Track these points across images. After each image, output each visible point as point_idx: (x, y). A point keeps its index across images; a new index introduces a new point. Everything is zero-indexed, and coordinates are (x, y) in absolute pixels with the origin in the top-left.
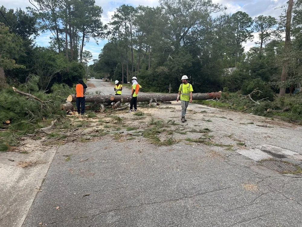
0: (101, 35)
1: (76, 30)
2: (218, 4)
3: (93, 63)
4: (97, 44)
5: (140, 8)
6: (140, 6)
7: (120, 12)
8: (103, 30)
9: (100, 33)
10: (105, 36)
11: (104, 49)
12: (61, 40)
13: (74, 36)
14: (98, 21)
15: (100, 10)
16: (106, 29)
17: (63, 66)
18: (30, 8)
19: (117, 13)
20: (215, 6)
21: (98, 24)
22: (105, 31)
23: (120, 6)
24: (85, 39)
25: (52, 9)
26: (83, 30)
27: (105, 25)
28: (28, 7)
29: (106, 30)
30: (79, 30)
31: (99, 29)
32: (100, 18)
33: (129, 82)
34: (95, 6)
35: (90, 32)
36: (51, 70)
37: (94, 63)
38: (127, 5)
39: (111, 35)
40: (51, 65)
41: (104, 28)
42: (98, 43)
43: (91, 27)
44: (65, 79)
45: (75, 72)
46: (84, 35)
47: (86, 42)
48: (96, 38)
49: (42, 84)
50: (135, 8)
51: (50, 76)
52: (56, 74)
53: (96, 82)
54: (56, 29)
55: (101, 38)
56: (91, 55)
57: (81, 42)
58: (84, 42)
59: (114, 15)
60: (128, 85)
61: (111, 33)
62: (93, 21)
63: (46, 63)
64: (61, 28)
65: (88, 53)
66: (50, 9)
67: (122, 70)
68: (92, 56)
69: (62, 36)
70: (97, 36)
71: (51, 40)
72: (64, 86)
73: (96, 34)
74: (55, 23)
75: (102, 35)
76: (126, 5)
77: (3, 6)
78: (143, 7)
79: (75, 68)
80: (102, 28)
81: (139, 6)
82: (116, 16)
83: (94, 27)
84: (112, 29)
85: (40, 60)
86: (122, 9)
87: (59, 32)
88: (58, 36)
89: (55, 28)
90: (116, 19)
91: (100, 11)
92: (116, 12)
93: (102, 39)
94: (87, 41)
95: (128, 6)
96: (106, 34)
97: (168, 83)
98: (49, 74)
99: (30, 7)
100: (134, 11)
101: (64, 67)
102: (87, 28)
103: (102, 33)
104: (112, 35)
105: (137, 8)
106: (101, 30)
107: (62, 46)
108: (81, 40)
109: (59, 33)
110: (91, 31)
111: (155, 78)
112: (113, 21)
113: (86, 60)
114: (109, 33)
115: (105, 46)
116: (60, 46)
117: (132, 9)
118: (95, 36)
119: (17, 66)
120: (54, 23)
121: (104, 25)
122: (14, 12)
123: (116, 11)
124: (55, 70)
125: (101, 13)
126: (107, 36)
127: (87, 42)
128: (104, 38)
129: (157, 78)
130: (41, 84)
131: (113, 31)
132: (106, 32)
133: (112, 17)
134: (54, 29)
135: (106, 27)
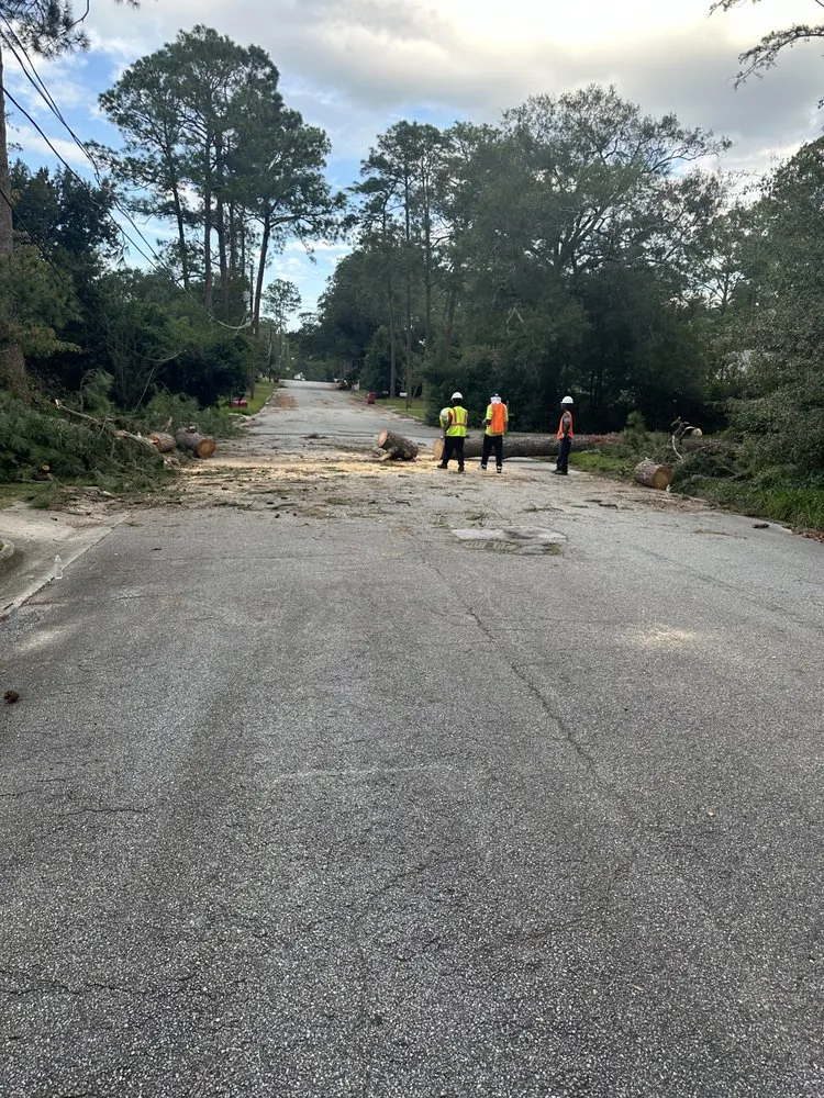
0: (323, 227)
1: (242, 214)
2: (697, 129)
3: (300, 326)
4: (312, 259)
5: (461, 131)
6: (460, 125)
7: (388, 147)
8: (330, 212)
9: (319, 223)
10: (337, 233)
11: (337, 275)
12: (193, 248)
13: (233, 234)
14: (314, 179)
15: (320, 142)
16: (341, 207)
17: (188, 340)
18: (96, 145)
19: (380, 151)
20: (686, 137)
21: (313, 192)
22: (339, 216)
23: (390, 128)
24: (271, 243)
25: (163, 147)
26: (266, 213)
27: (340, 193)
28: (88, 142)
29: (342, 211)
30: (250, 212)
31: (320, 209)
32: (323, 171)
33: (405, 394)
34: (306, 128)
35: (287, 219)
36: (153, 352)
37: (304, 324)
38: (415, 123)
39: (356, 229)
40: (153, 339)
41: (335, 204)
42: (313, 255)
43: (290, 203)
44: (194, 379)
45: (223, 358)
46: (268, 228)
47: (273, 254)
48: (308, 239)
49: (127, 393)
50: (441, 131)
51: (148, 369)
52: (165, 365)
53: (305, 391)
54: (177, 212)
55: (324, 240)
56: (295, 297)
57: (257, 252)
58: (267, 253)
59: (367, 159)
60: (404, 403)
61: (357, 223)
62: (296, 181)
63: (139, 331)
64: (190, 209)
65: (286, 287)
66: (158, 147)
67: (390, 351)
68: (298, 300)
69: (195, 235)
70: (311, 232)
71: (161, 248)
72: (182, 400)
73: (309, 227)
74: (175, 191)
75: (329, 230)
76: (411, 124)
77: (18, 160)
78: (470, 130)
79: (224, 347)
80: (327, 205)
81: (456, 126)
82: (376, 162)
83: (301, 202)
84: (362, 207)
85: (122, 321)
86: (397, 138)
87: (185, 223)
88: (182, 235)
89: (174, 209)
90: (376, 174)
91: (321, 146)
92: (376, 148)
93: (327, 241)
94: (279, 250)
95: (418, 125)
96: (342, 224)
97: (516, 397)
98: (145, 366)
99: (96, 141)
100: (439, 142)
101: (191, 345)
102: (276, 204)
103: (329, 223)
104: (363, 227)
105: (448, 132)
106: (324, 213)
107: (195, 268)
108: (258, 245)
109: (184, 226)
110: (290, 215)
111: (476, 382)
112: (366, 178)
113: (278, 313)
114: (350, 221)
115: (340, 266)
116: (189, 267)
117: (433, 136)
118: (305, 232)
119: (60, 345)
120: (170, 192)
121: (333, 194)
122: (50, 178)
123: (375, 143)
124: (163, 352)
125: (326, 151)
126: (345, 230)
127: (277, 252)
128: (336, 238)
129: (481, 383)
130: (124, 393)
131: (365, 215)
132: (341, 219)
133: (363, 166)
134: (168, 213)
135: (340, 200)
